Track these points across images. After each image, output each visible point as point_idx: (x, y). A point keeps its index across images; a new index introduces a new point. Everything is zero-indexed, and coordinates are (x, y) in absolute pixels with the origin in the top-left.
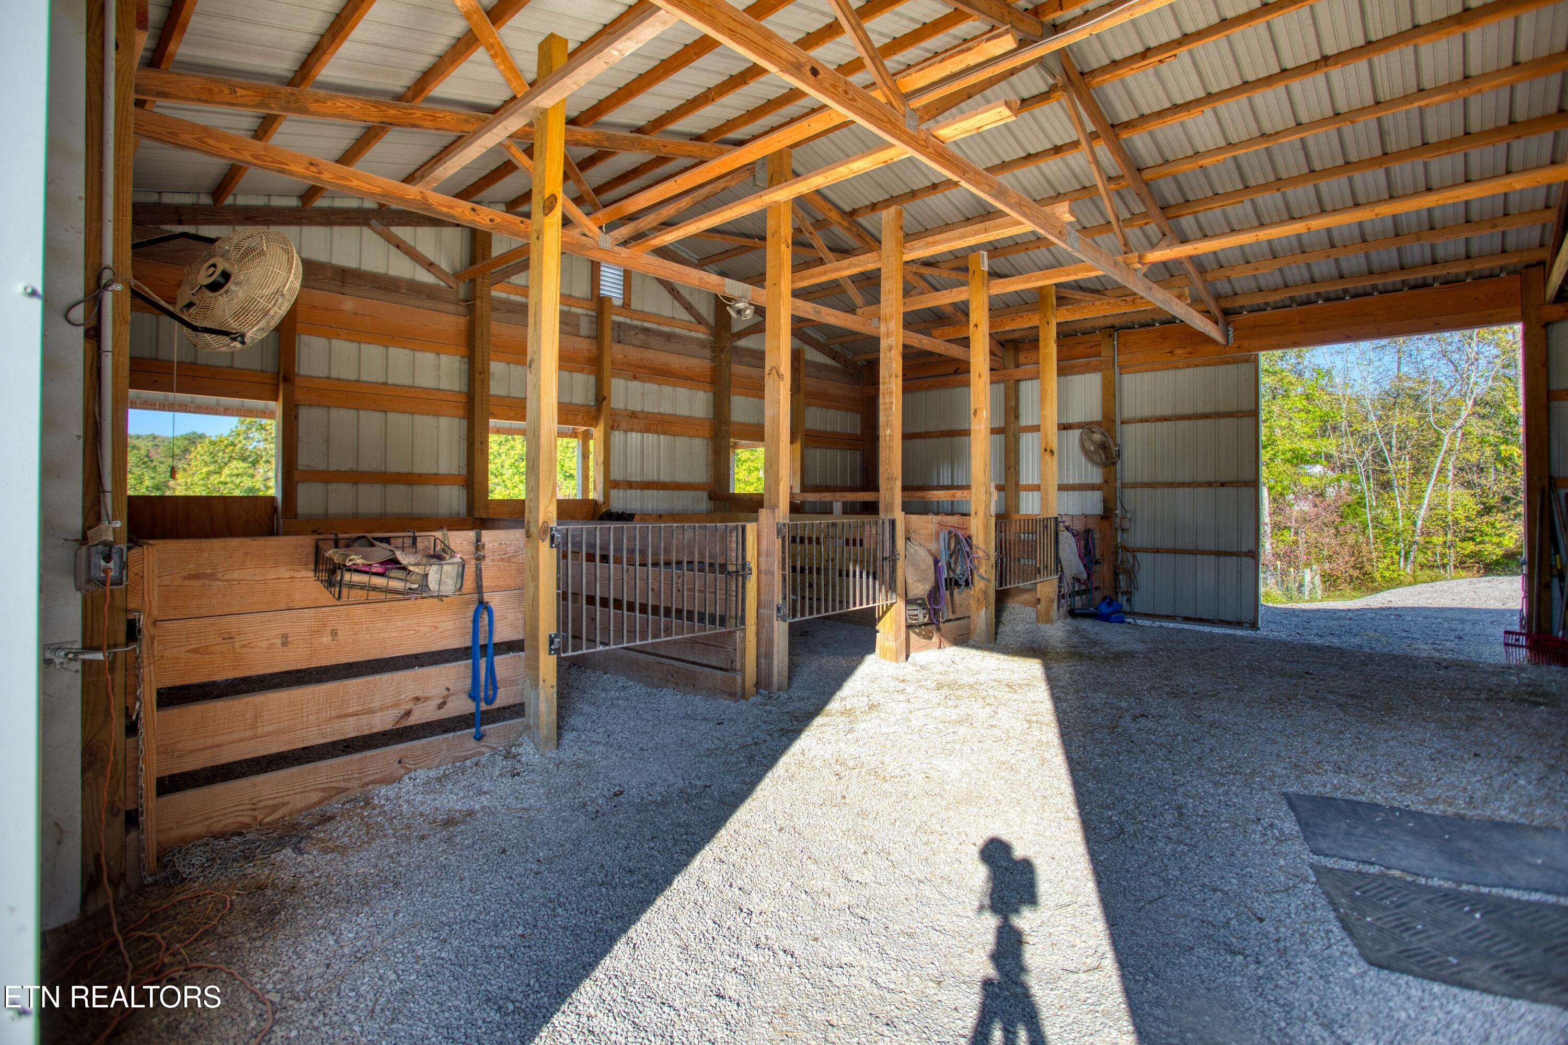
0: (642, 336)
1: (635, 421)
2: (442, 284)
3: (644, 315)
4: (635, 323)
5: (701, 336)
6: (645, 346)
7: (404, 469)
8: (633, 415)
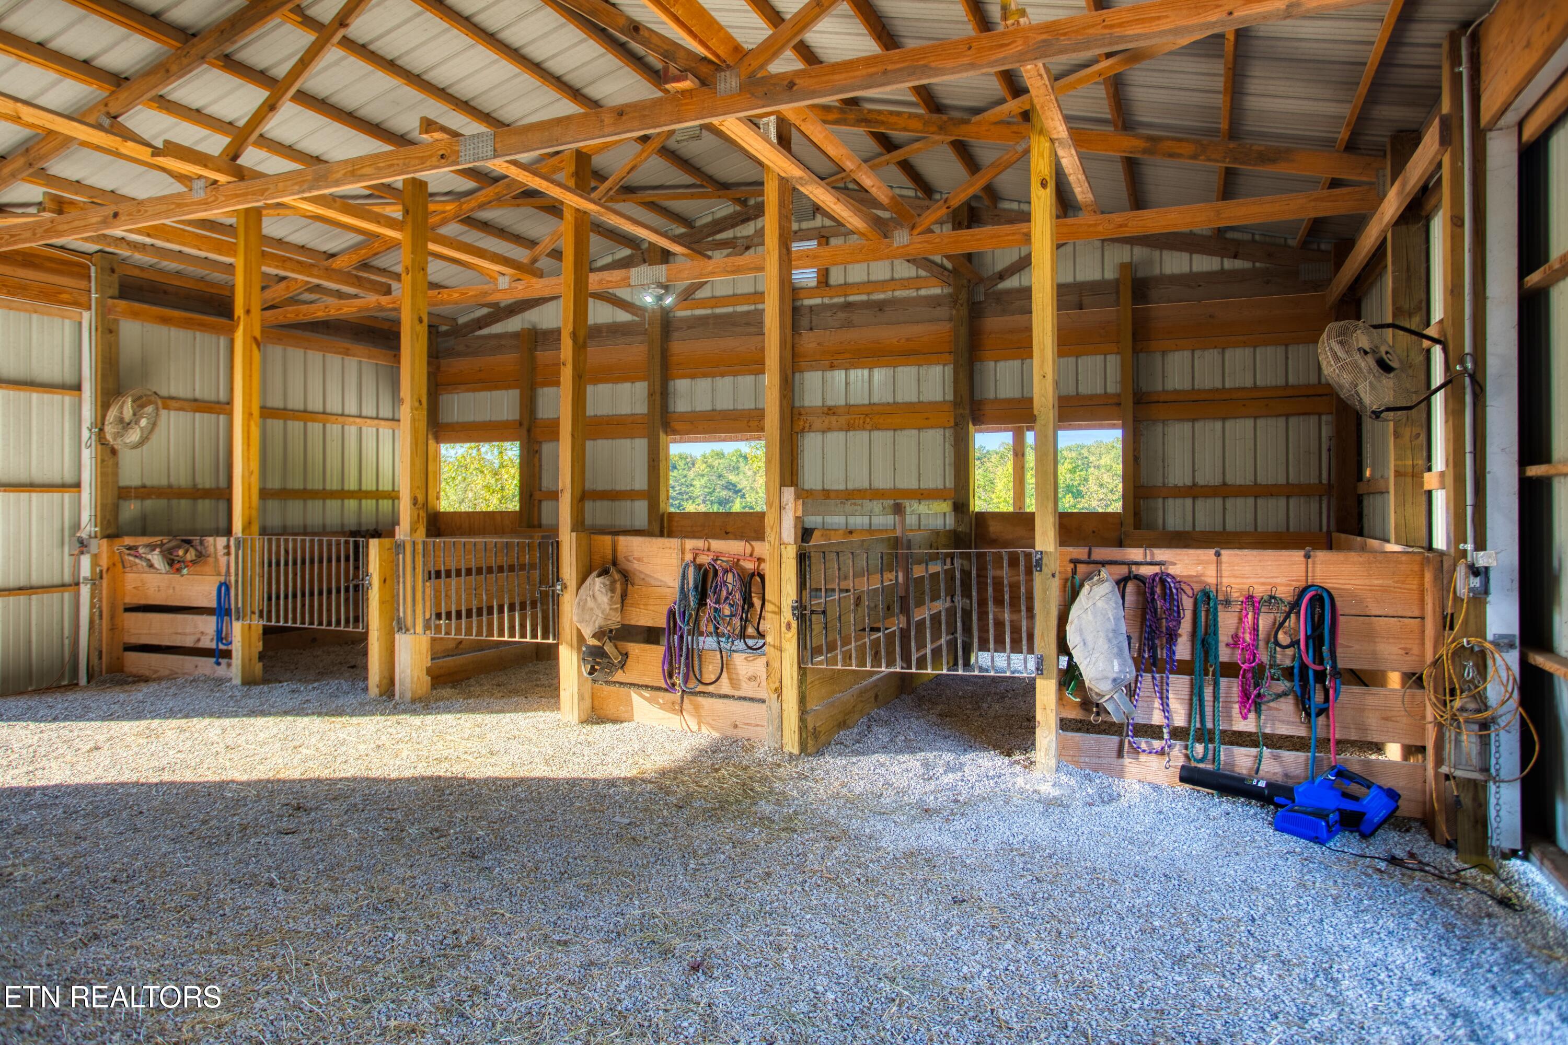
0: (841, 315)
1: (834, 418)
2: (636, 319)
3: (846, 287)
4: (836, 300)
5: (937, 291)
6: (848, 325)
7: (608, 487)
8: (831, 411)
